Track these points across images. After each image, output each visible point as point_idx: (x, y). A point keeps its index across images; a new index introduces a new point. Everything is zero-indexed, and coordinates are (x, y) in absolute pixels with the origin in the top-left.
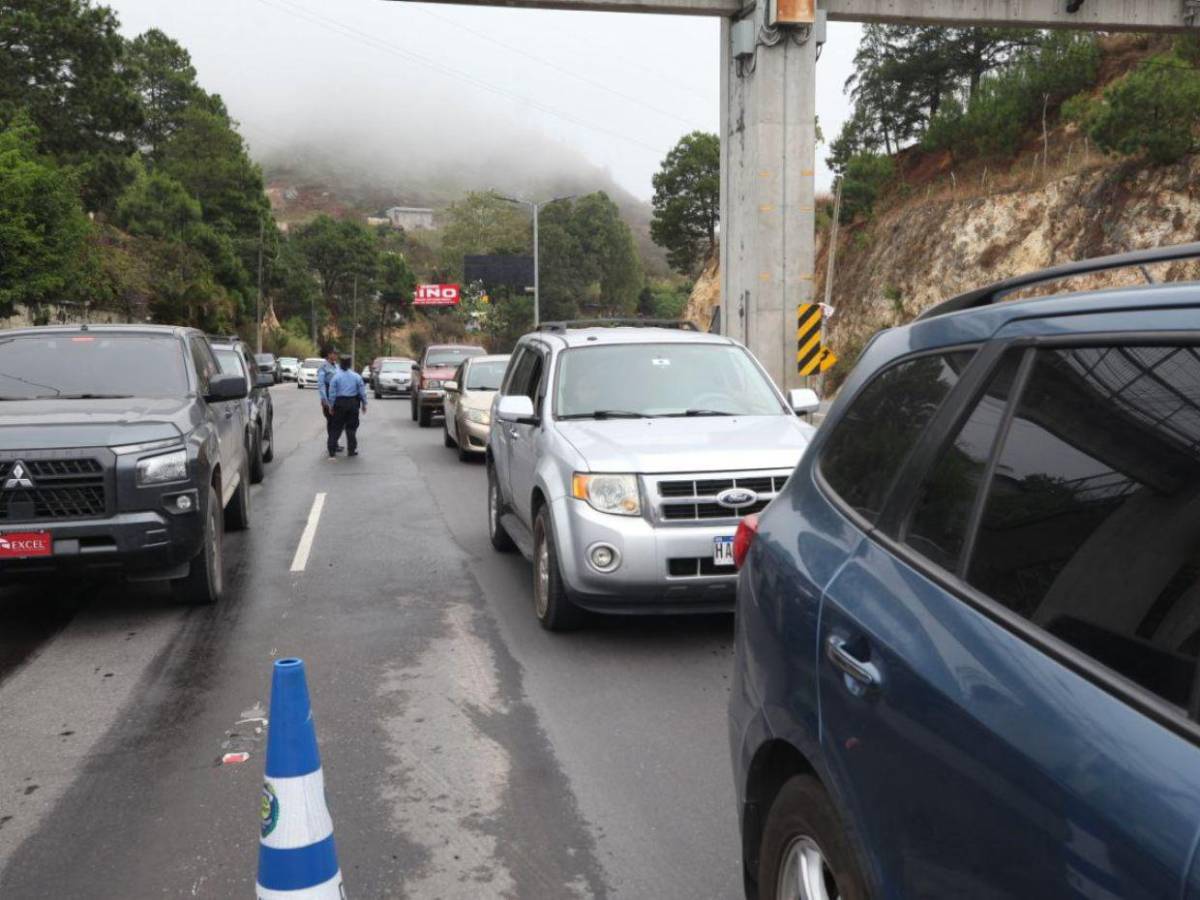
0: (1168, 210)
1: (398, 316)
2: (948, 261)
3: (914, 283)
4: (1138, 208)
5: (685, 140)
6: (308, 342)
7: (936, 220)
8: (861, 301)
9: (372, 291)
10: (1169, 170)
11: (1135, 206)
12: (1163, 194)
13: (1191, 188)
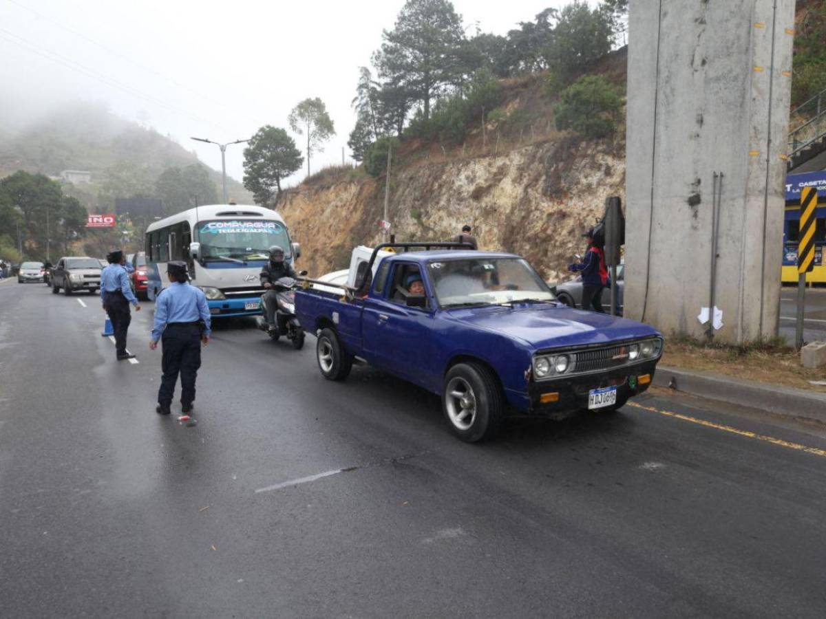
0: (601, 165)
1: (75, 233)
2: (451, 196)
3: (429, 209)
4: (583, 163)
5: (262, 130)
6: (16, 250)
7: (438, 173)
8: (394, 221)
9: (58, 218)
10: (601, 141)
11: (582, 161)
12: (598, 155)
13: (615, 152)
